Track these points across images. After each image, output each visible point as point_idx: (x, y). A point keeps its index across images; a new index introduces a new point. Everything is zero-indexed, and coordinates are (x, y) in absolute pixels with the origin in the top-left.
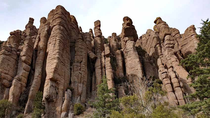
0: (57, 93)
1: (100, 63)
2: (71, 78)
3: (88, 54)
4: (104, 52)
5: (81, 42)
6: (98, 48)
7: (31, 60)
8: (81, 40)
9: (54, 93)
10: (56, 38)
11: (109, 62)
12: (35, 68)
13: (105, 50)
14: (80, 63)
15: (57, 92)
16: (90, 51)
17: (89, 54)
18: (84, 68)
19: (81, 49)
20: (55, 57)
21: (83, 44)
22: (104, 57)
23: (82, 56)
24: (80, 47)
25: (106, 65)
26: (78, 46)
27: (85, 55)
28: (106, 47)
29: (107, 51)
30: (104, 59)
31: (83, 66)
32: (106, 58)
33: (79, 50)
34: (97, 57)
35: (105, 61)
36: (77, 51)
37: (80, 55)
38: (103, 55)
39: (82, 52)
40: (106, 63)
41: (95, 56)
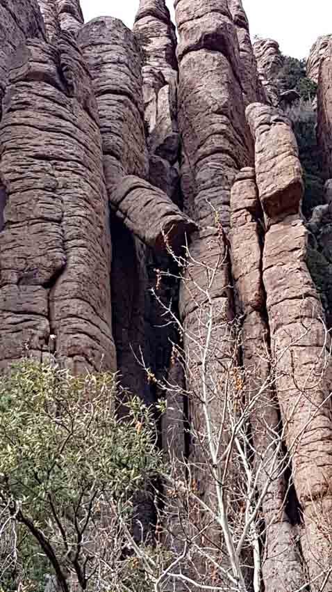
1: (222, 274)
3: (114, 206)
4: (254, 178)
5: (49, 105)
6: (208, 149)
8: (50, 90)
11: (294, 262)
13: (258, 157)
14: (50, 284)
16: (134, 180)
17: (123, 205)
18: (83, 326)
19: (48, 165)
21: (64, 123)
22: (249, 218)
23: (60, 221)
24: (37, 149)
25: (268, 290)
26: (26, 141)
27: (82, 213)
28: (267, 127)
29: (278, 166)
30: (256, 238)
31: (72, 312)
32: (269, 228)
33: (33, 175)
34: (190, 221)
35: (262, 256)
36: (17, 185)
37: (42, 218)
38: (239, 206)
39: (61, 191)
40: (273, 268)
41: (172, 217)
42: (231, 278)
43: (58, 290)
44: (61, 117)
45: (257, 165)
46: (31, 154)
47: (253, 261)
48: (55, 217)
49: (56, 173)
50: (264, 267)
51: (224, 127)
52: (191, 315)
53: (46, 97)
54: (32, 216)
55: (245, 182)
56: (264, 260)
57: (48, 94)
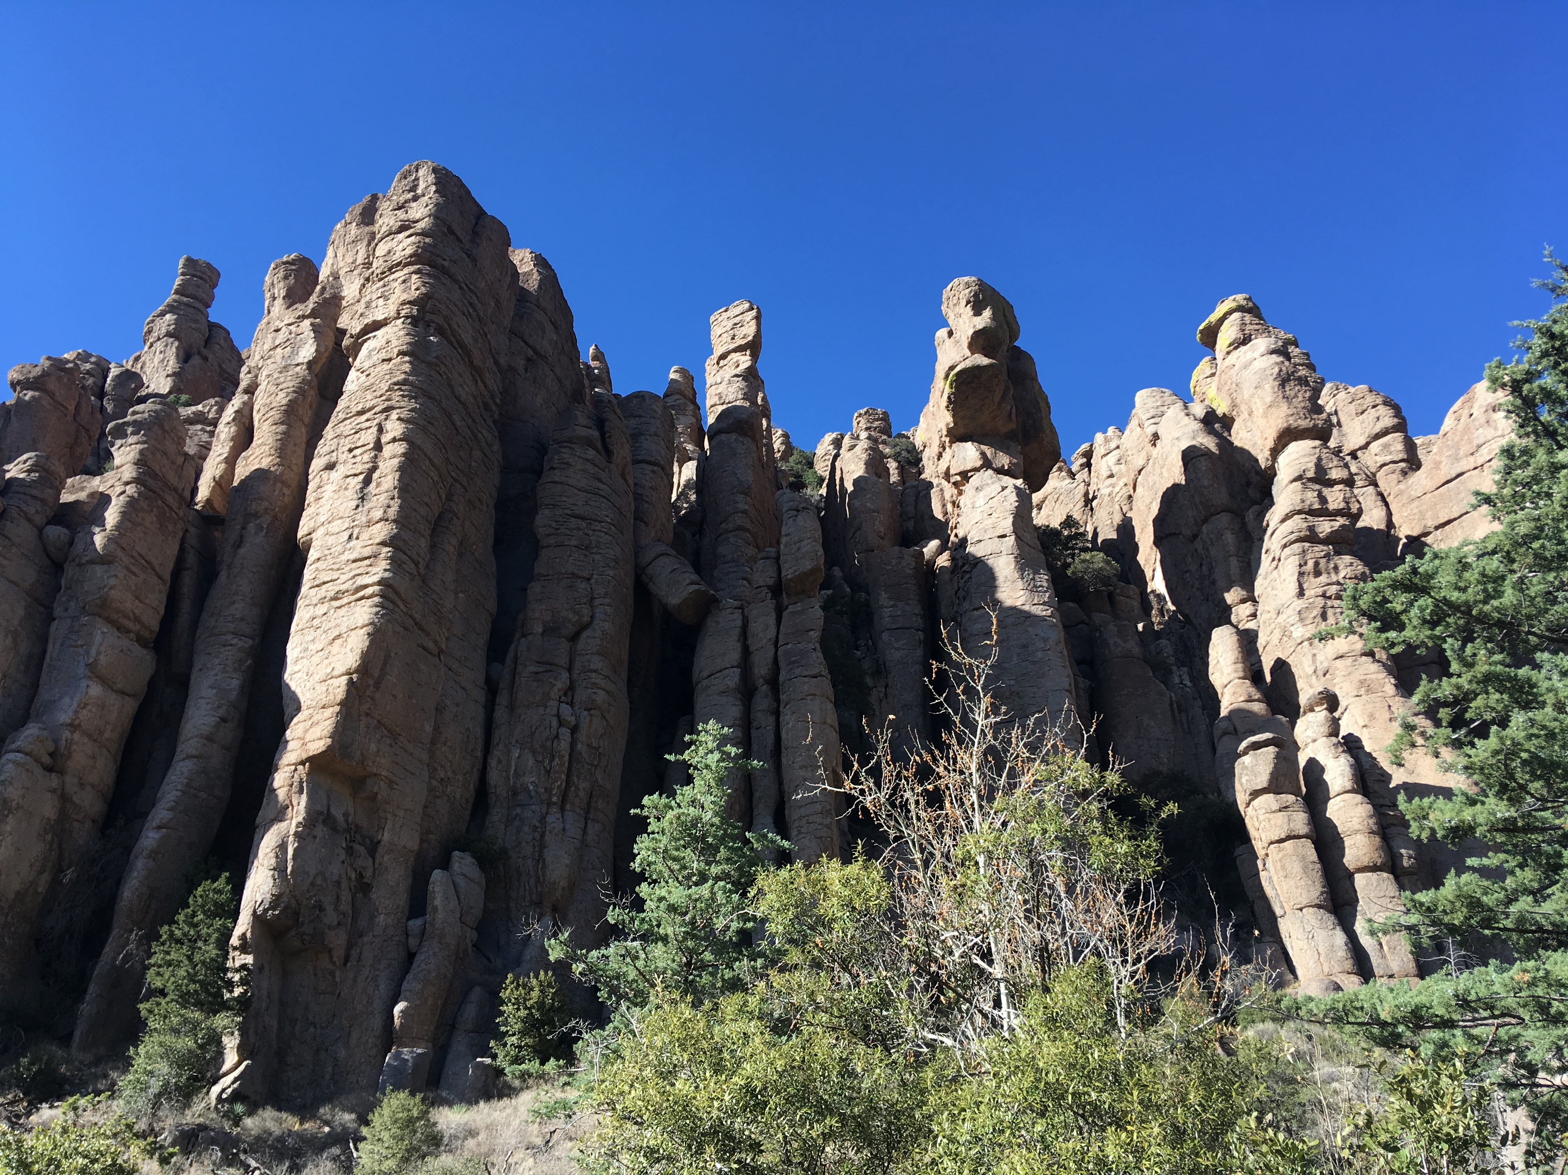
0: (363, 887)
1: (738, 646)
2: (493, 763)
3: (640, 570)
4: (778, 559)
5: (589, 467)
6: (731, 526)
7: (157, 599)
8: (591, 453)
9: (338, 883)
10: (381, 430)
12: (190, 666)
13: (784, 540)
14: (574, 638)
15: (361, 876)
16: (662, 548)
17: (649, 571)
18: (602, 682)
19: (583, 525)
20: (361, 581)
21: (601, 486)
22: (770, 595)
23: (589, 580)
24: (574, 508)
25: (782, 664)
26: (564, 499)
27: (611, 573)
28: (795, 513)
29: (804, 550)
30: (774, 615)
31: (593, 667)
32: (787, 608)
33: (568, 532)
34: (712, 592)
35: (778, 633)
36: (551, 541)
37: (573, 574)
38: (762, 584)
39: (595, 550)
40: (789, 646)
41: (697, 587)
42: (746, 652)
43: (581, 645)
44: (600, 481)
45: (782, 547)
46: (569, 512)
47: (769, 637)
48: (586, 574)
49: (591, 532)
50: (780, 643)
51: (747, 507)
52: (705, 683)
53: (587, 460)
54: (563, 571)
55: (768, 562)
56: (781, 637)
57: (590, 457)
